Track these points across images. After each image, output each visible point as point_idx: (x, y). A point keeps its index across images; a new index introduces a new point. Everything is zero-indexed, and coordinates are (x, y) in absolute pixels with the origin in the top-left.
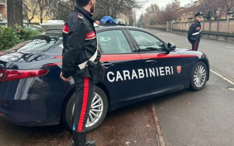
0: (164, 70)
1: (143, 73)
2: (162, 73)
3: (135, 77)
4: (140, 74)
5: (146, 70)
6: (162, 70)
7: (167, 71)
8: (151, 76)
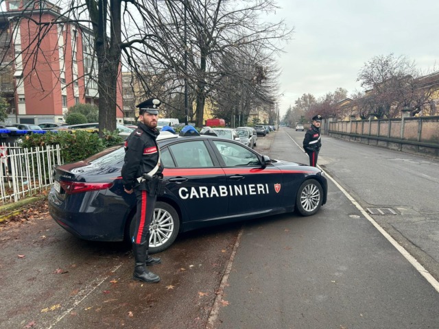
0: (256, 187)
1: (225, 191)
2: (253, 191)
3: (214, 195)
4: (221, 191)
5: (230, 187)
6: (252, 188)
7: (259, 189)
8: (236, 194)
